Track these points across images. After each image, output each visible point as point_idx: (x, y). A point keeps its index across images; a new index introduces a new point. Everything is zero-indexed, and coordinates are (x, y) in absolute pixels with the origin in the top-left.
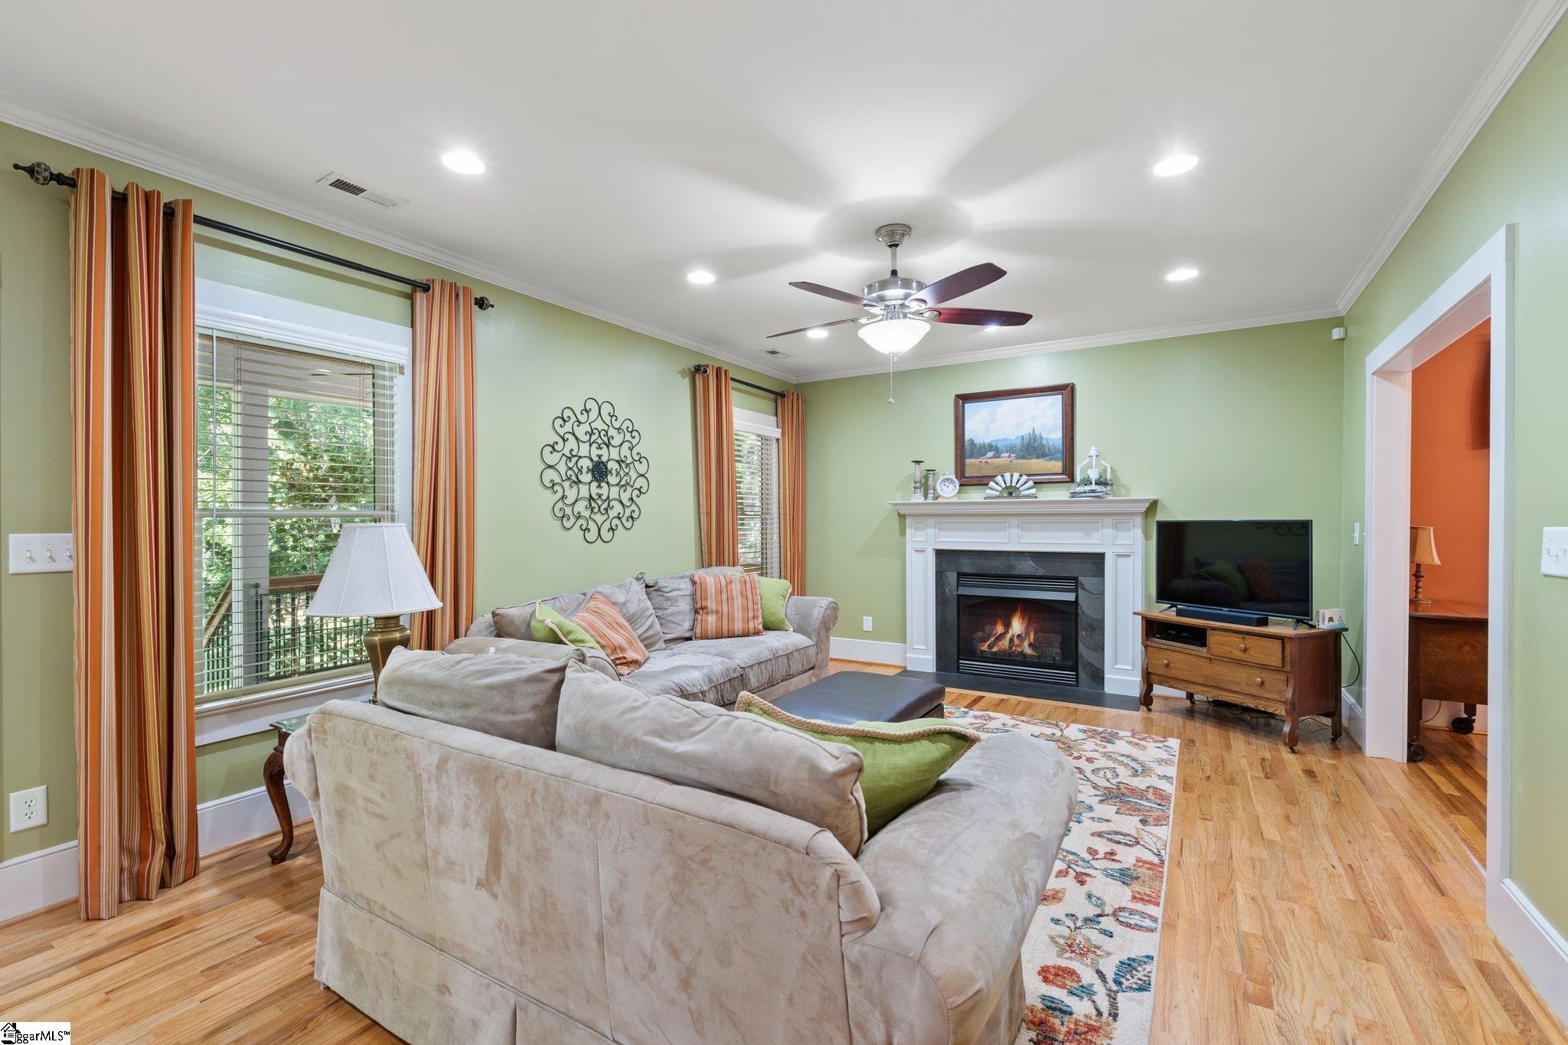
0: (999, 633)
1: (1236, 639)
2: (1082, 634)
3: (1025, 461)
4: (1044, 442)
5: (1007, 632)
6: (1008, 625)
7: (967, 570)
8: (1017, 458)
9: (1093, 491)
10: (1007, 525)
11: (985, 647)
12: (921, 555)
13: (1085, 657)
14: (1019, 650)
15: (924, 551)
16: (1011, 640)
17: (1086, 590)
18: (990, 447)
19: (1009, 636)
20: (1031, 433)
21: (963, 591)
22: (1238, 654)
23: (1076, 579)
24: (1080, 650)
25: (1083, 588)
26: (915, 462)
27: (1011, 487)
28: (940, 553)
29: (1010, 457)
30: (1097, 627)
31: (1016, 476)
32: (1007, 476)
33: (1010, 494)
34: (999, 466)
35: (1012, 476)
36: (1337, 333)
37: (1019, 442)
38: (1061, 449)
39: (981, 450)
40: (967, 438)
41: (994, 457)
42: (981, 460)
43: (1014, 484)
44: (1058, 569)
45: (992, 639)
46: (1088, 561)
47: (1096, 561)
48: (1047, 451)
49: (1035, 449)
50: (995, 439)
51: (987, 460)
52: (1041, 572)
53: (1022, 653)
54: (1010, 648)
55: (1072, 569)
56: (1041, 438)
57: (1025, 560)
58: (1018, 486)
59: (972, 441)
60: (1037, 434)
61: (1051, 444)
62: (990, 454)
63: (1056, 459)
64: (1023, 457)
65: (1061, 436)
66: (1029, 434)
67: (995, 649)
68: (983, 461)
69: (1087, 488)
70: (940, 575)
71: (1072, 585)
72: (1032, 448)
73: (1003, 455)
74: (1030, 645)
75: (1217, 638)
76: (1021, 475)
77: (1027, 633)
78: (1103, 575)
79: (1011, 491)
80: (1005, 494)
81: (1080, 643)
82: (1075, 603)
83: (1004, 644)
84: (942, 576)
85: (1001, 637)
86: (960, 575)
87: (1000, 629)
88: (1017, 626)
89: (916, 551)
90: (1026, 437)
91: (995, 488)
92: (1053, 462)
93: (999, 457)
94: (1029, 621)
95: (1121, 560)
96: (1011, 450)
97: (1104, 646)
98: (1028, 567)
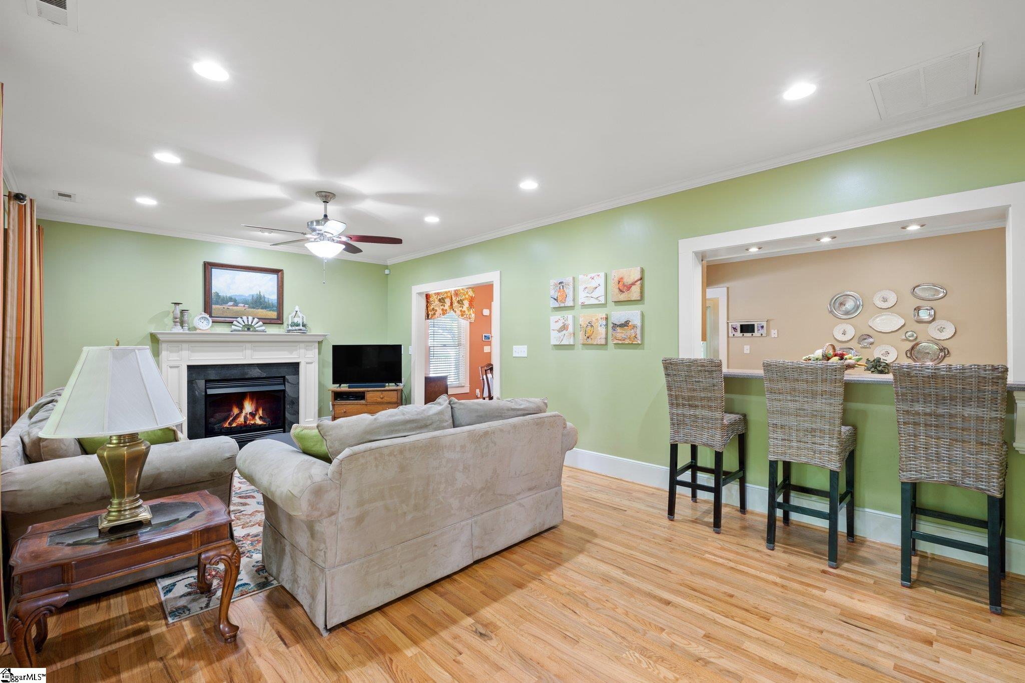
0: (235, 414)
1: (378, 394)
2: (287, 406)
3: (254, 310)
4: (266, 300)
5: (241, 412)
6: (241, 408)
7: (212, 378)
8: (249, 308)
9: (300, 330)
10: (244, 347)
11: (227, 425)
12: (176, 370)
13: (289, 419)
14: (252, 422)
15: (178, 367)
16: (245, 418)
17: (289, 383)
18: (231, 299)
19: (243, 414)
20: (258, 293)
21: (210, 392)
22: (379, 400)
23: (284, 377)
24: (286, 416)
25: (288, 382)
26: (175, 303)
27: (248, 325)
28: (190, 368)
29: (244, 306)
30: (295, 402)
31: (250, 318)
32: (245, 318)
33: (249, 329)
34: (237, 312)
35: (248, 318)
36: (387, 272)
37: (250, 298)
38: (276, 305)
39: (224, 301)
40: (213, 291)
41: (234, 305)
42: (225, 307)
43: (250, 323)
44: (274, 372)
45: (231, 419)
46: (291, 367)
47: (294, 367)
48: (268, 306)
49: (261, 303)
50: (235, 294)
51: (229, 307)
52: (264, 375)
53: (255, 424)
54: (245, 422)
55: (282, 372)
56: (264, 297)
57: (254, 369)
58: (253, 324)
59: (217, 294)
60: (262, 294)
61: (270, 302)
62: (231, 303)
63: (273, 311)
64: (254, 308)
65: (276, 298)
66: (257, 295)
67: (234, 425)
68: (226, 307)
69: (297, 328)
70: (191, 383)
71: (281, 380)
72: (258, 302)
73: (239, 305)
74: (261, 418)
75: (371, 395)
76: (254, 318)
77: (257, 410)
78: (298, 374)
79: (248, 327)
80: (246, 329)
81: (286, 412)
82: (284, 391)
83: (241, 420)
84: (192, 383)
85: (238, 416)
86: (207, 381)
87: (236, 411)
88: (248, 407)
89: (171, 367)
90: (255, 297)
91: (238, 324)
92: (271, 312)
93: (237, 306)
94: (257, 403)
95: (308, 365)
96: (245, 302)
97: (299, 411)
98: (256, 373)
